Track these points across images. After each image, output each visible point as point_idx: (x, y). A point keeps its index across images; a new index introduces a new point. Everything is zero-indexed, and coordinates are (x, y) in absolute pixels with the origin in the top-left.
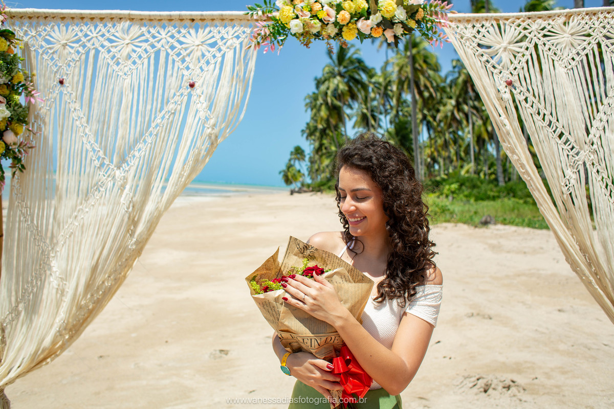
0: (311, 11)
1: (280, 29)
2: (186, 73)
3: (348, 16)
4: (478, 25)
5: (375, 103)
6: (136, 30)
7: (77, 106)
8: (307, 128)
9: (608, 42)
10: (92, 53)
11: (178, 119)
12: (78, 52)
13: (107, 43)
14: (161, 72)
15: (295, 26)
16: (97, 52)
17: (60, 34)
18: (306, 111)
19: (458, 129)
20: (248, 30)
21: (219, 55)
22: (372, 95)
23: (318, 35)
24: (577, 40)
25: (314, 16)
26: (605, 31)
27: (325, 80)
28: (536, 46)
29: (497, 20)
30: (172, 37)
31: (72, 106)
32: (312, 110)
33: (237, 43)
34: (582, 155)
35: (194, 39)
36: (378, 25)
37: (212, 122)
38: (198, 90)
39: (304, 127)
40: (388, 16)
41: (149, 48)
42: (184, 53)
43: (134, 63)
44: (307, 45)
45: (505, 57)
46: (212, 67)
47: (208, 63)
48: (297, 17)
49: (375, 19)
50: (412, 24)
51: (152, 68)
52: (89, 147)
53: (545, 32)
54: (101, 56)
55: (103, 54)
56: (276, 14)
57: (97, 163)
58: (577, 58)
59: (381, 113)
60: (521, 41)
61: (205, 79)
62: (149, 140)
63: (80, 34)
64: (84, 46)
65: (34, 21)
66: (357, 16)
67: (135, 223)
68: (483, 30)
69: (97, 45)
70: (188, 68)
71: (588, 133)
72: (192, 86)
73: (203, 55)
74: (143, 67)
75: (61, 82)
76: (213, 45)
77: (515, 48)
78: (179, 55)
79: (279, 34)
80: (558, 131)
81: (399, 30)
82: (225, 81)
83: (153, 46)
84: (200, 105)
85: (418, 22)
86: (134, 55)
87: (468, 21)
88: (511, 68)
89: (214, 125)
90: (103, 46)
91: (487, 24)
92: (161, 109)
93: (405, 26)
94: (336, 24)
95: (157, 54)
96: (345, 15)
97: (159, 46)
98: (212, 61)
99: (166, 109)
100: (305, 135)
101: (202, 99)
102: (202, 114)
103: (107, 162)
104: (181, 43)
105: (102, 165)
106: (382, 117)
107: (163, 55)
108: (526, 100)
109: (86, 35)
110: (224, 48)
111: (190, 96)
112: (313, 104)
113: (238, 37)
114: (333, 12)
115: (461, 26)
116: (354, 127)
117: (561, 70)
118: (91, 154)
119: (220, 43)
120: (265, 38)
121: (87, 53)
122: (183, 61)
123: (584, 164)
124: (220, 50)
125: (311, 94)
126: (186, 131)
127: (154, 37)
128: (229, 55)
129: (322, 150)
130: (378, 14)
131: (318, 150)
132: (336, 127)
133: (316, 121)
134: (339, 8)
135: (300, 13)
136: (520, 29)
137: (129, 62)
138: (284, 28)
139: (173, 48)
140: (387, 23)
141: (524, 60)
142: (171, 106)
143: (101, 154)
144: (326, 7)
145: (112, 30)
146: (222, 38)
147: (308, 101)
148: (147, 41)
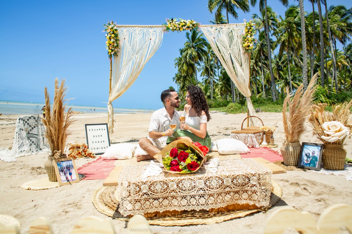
0: (174, 25)
1: (168, 28)
2: (149, 37)
3: (181, 26)
4: (207, 27)
5: (212, 62)
6: (140, 28)
7: (128, 43)
8: (176, 76)
9: (233, 30)
10: (131, 33)
11: (148, 46)
12: (128, 33)
13: (134, 31)
14: (145, 36)
15: (171, 28)
16: (132, 33)
17: (125, 30)
18: (175, 67)
19: (257, 76)
20: (162, 29)
21: (156, 33)
22: (211, 58)
23: (175, 30)
24: (227, 30)
25: (175, 26)
26: (233, 28)
27: (185, 50)
28: (219, 31)
29: (211, 26)
30: (147, 30)
31: (127, 43)
32: (179, 66)
33: (159, 31)
34: (229, 52)
35: (151, 30)
36: (187, 28)
37: (155, 46)
38: (152, 40)
39: (174, 76)
40: (188, 26)
41: (142, 32)
42: (149, 33)
43: (139, 35)
44: (173, 31)
45: (213, 33)
46: (154, 36)
47: (154, 35)
48: (171, 26)
49: (186, 27)
50: (194, 27)
51: (143, 36)
52: (130, 51)
53: (221, 28)
54: (133, 34)
55: (133, 33)
56: (167, 26)
57: (132, 54)
58: (227, 33)
59: (215, 68)
60: (216, 30)
61: (153, 38)
62: (142, 50)
63: (129, 30)
64: (129, 32)
65: (120, 27)
66: (183, 26)
67: (139, 66)
68: (208, 28)
69: (132, 32)
70: (150, 36)
71: (230, 47)
72: (151, 39)
73: (153, 34)
74: (141, 36)
75: (125, 39)
76: (155, 31)
77: (215, 31)
78: (148, 33)
79: (168, 29)
80: (224, 47)
81: (191, 29)
82: (157, 38)
83: (143, 32)
84: (152, 43)
85: (195, 27)
86: (139, 34)
87: (205, 26)
88: (214, 35)
89: (155, 47)
90: (133, 32)
91: (209, 27)
92: (145, 44)
93: (192, 28)
94: (179, 27)
95: (144, 33)
96: (180, 26)
97: (144, 32)
98: (155, 35)
99: (146, 44)
100: (175, 81)
101: (153, 42)
102: (153, 45)
103: (134, 54)
104: (148, 31)
105: (133, 54)
106: (216, 70)
107: (145, 33)
108: (218, 41)
109: (130, 30)
110: (157, 32)
111: (150, 41)
112: (179, 63)
113: (160, 30)
114: (178, 25)
115: (204, 27)
116: (201, 76)
117: (224, 35)
118: (131, 52)
119: (156, 31)
120: (165, 30)
121: (130, 33)
122: (149, 34)
123: (230, 53)
124: (156, 32)
125: (178, 58)
126: (150, 48)
127: (143, 30)
128: (158, 33)
129: (184, 88)
130: (187, 26)
131: (182, 88)
132: (192, 76)
133: (181, 72)
134: (179, 25)
135: (172, 26)
136: (216, 28)
137: (138, 35)
138: (169, 28)
139: (147, 32)
140: (188, 27)
141: (217, 33)
142: (147, 43)
143: (133, 52)
144: (177, 24)
145: (135, 29)
146: (157, 30)
147: (176, 62)
148: (142, 31)
